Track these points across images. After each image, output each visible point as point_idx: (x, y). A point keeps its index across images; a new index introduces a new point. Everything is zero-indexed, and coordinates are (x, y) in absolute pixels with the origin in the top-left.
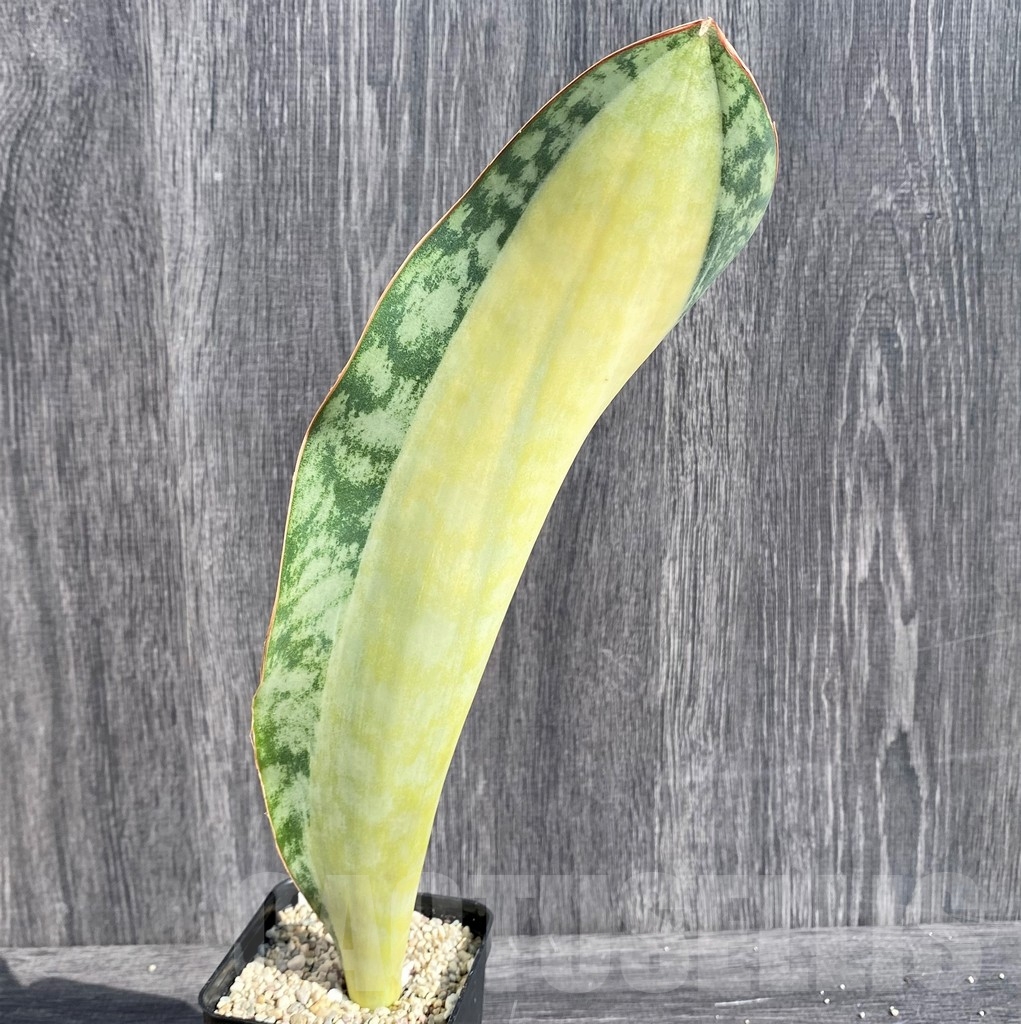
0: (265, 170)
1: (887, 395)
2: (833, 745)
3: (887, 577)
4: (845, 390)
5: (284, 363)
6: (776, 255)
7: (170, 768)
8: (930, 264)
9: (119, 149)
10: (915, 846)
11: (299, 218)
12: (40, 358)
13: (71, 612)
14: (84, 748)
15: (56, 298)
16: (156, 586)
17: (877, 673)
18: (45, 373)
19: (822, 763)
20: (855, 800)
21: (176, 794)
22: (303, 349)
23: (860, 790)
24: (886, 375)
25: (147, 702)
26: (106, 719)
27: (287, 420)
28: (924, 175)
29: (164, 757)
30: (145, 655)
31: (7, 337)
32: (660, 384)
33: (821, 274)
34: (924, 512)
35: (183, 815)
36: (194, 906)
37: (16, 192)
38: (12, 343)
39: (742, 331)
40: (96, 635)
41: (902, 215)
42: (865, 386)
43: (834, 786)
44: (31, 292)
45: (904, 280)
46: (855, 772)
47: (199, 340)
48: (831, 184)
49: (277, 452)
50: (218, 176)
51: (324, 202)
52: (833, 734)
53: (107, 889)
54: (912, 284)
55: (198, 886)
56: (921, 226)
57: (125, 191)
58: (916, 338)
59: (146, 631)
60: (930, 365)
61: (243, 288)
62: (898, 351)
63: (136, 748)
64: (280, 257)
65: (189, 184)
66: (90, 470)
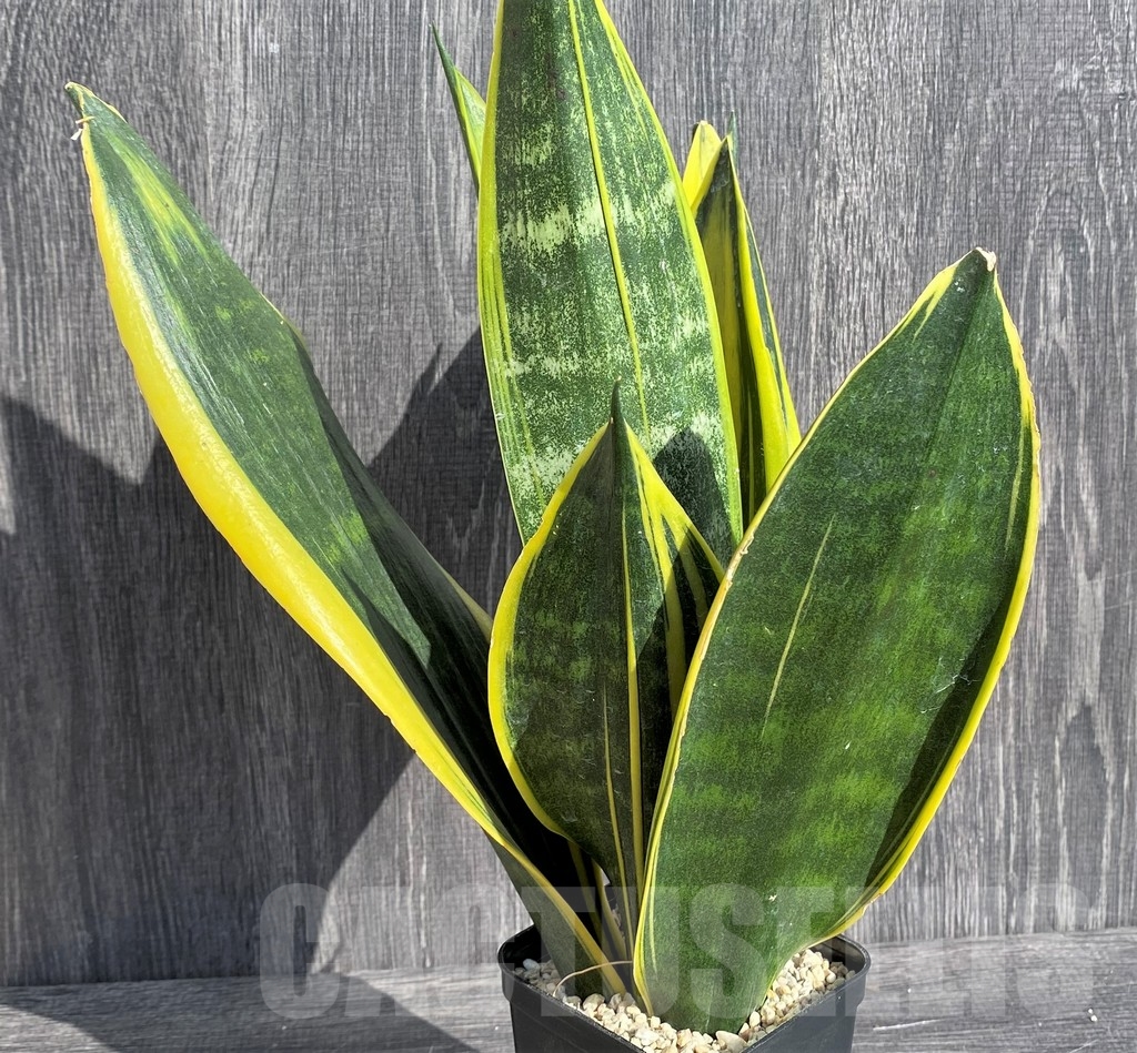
0: (331, 41)
1: (1070, 309)
2: (1005, 722)
3: (1070, 524)
4: (1022, 303)
5: (354, 274)
6: (942, 144)
7: (217, 765)
8: (1122, 154)
9: (152, 14)
10: (1100, 839)
11: (373, 99)
12: (56, 270)
13: (94, 579)
14: (112, 743)
15: (75, 197)
16: (198, 547)
17: (1057, 637)
18: (61, 289)
19: (992, 744)
20: (1031, 785)
21: (223, 797)
22: (378, 258)
23: (1036, 775)
24: (1070, 286)
25: (189, 687)
26: (139, 709)
27: (358, 343)
28: (1116, 47)
29: (210, 753)
30: (186, 629)
31: (15, 245)
32: (806, 297)
33: (995, 166)
34: (1112, 446)
35: (232, 821)
36: (246, 930)
37: (24, 66)
38: (20, 252)
39: (901, 234)
40: (125, 607)
41: (1090, 96)
42: (1046, 299)
43: (1006, 770)
44: (44, 189)
45: (1092, 173)
46: (1030, 753)
47: (250, 247)
48: (1008, 59)
49: (346, 383)
50: (274, 48)
51: (403, 78)
52: (1006, 709)
53: (139, 913)
54: (1101, 177)
55: (252, 907)
56: (1113, 109)
57: (160, 67)
58: (1105, 241)
59: (187, 600)
60: (1121, 274)
61: (305, 184)
62: (1085, 257)
63: (175, 742)
64: (349, 146)
65: (239, 57)
66: (117, 407)
